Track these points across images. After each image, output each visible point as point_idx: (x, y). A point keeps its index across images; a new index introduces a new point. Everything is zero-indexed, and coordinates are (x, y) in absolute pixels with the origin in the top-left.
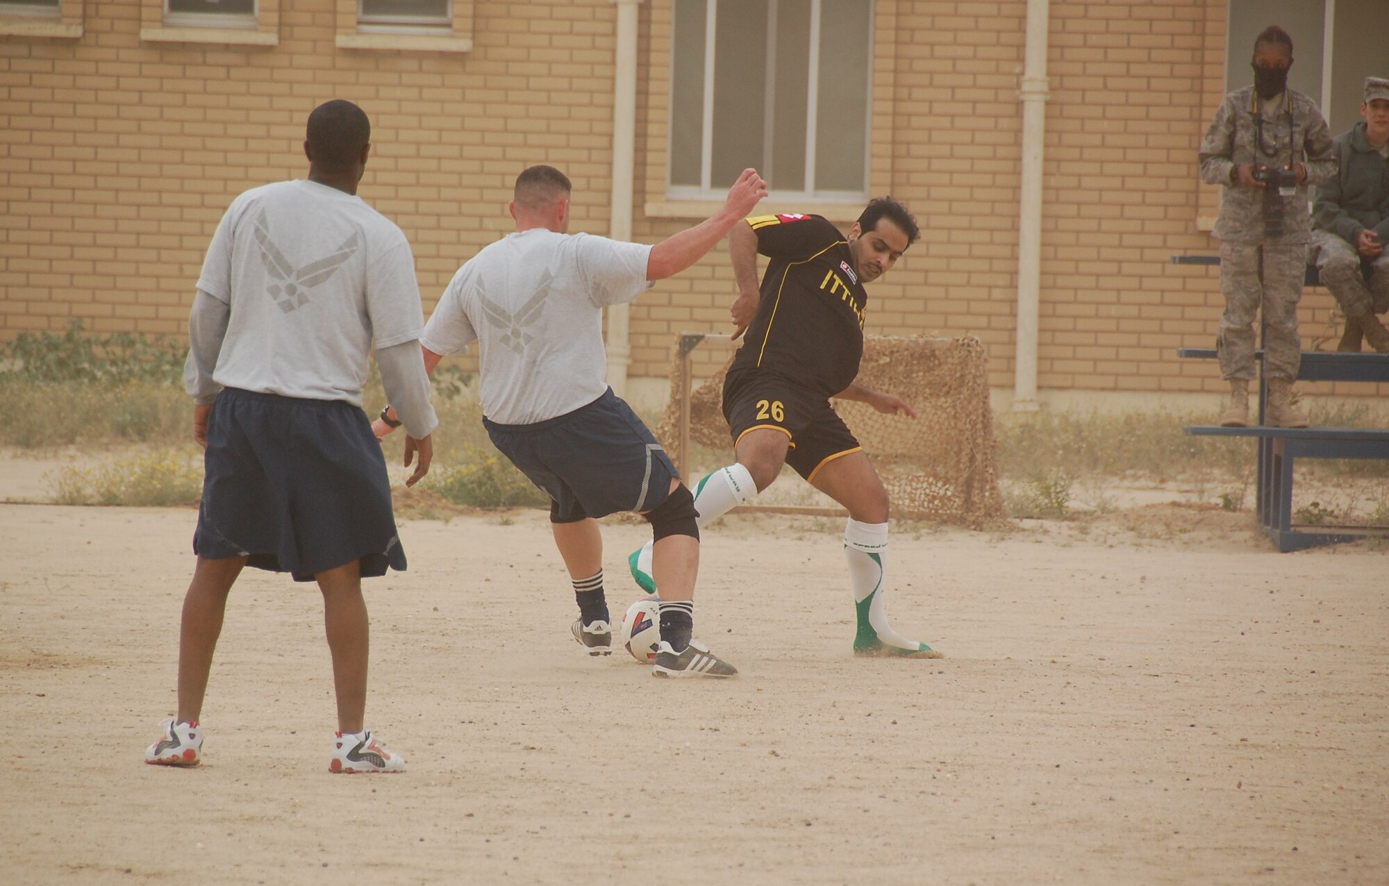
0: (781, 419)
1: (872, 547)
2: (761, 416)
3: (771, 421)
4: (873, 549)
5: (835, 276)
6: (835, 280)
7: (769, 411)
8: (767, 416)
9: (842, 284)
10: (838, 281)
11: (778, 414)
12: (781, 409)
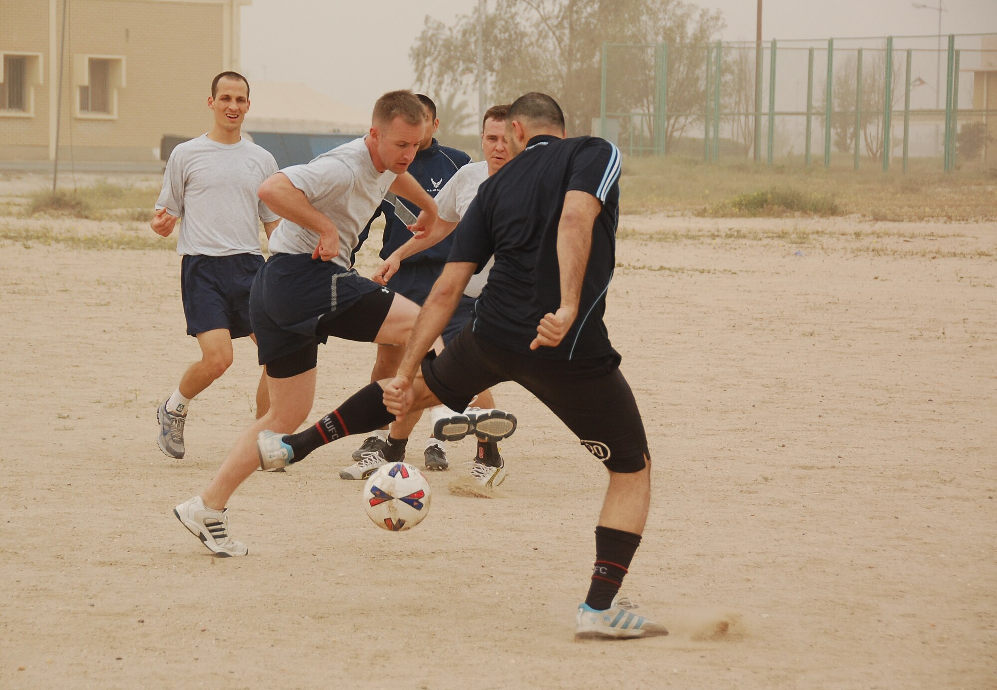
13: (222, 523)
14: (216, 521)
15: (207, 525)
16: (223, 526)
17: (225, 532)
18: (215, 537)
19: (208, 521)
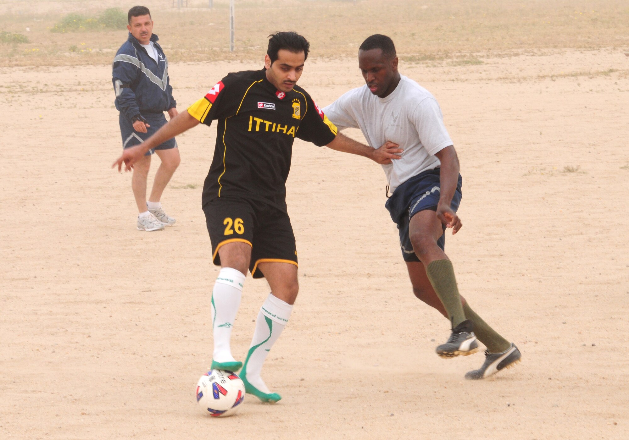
0: (242, 232)
1: (269, 313)
2: (228, 232)
3: (235, 235)
4: (269, 315)
5: (256, 119)
6: (256, 122)
7: (233, 228)
8: (231, 232)
9: (262, 121)
10: (259, 121)
11: (240, 229)
12: (242, 224)
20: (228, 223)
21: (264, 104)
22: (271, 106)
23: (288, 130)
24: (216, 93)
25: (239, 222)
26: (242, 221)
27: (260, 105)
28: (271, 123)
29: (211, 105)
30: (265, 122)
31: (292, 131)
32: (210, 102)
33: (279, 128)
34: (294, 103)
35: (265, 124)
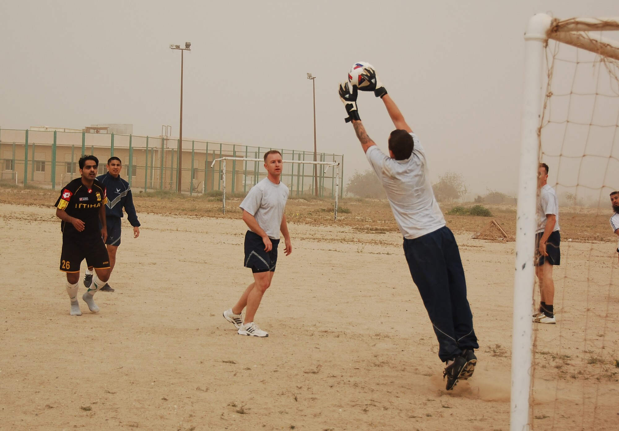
13: (239, 319)
14: (237, 318)
15: (234, 319)
16: (240, 320)
17: (241, 321)
18: (237, 323)
19: (234, 318)
20: (64, 262)
21: (82, 199)
22: (86, 199)
23: (96, 206)
24: (69, 196)
25: (68, 263)
26: (69, 263)
27: (81, 199)
28: (86, 205)
29: (68, 202)
30: (83, 204)
31: (99, 205)
32: (68, 201)
33: (91, 206)
34: (97, 194)
35: (84, 205)
